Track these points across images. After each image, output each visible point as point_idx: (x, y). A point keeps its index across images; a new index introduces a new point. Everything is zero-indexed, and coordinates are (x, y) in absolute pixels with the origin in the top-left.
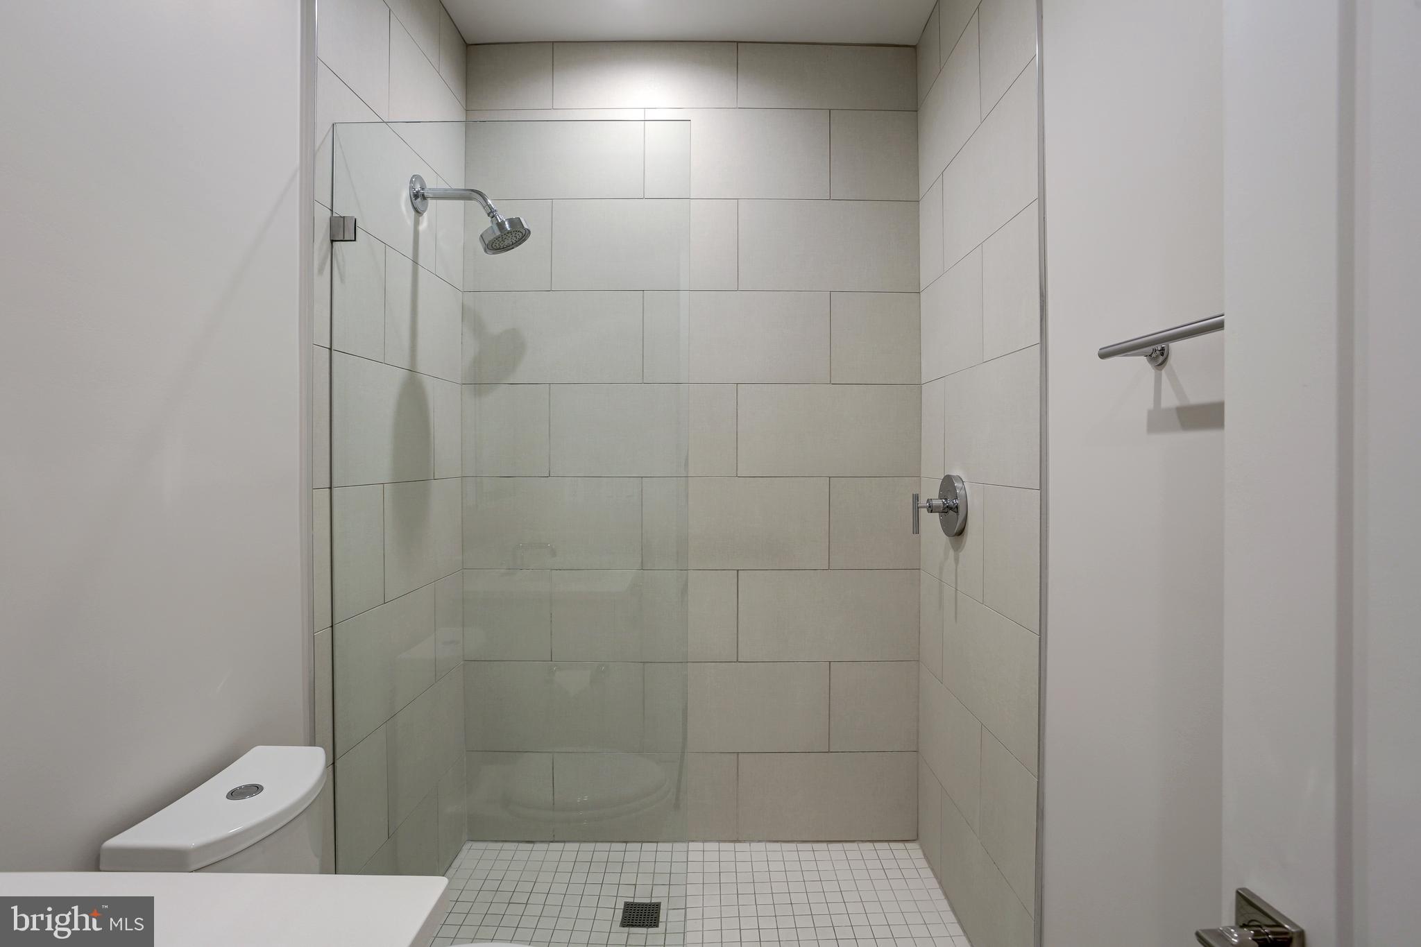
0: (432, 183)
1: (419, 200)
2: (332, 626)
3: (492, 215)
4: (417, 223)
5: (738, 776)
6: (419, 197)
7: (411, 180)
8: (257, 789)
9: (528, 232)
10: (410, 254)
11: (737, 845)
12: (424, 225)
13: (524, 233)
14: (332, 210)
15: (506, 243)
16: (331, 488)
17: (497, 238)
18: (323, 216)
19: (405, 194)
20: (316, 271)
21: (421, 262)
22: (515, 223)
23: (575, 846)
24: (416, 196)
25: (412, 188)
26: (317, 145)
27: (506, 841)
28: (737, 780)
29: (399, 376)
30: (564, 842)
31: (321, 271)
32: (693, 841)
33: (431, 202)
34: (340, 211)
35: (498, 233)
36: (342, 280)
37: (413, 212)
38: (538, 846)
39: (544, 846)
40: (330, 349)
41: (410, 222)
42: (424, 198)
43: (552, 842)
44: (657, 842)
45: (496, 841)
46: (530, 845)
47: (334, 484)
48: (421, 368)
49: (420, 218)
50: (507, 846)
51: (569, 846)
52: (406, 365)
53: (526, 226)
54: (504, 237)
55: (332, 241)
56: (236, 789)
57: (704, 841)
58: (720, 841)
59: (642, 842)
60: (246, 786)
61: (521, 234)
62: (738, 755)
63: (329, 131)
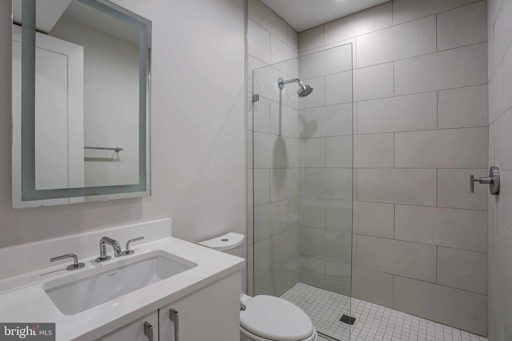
0: (285, 79)
1: (281, 85)
2: (253, 206)
3: (301, 85)
4: (281, 92)
5: (394, 284)
6: (281, 84)
7: (279, 79)
8: (227, 240)
9: (312, 89)
10: (278, 101)
11: (393, 310)
12: (283, 91)
13: (311, 89)
14: (253, 93)
15: (305, 93)
16: (253, 169)
17: (302, 92)
18: (250, 96)
19: (277, 84)
20: (248, 111)
21: (282, 103)
22: (308, 87)
23: (332, 293)
24: (280, 84)
25: (278, 82)
26: (248, 77)
27: (310, 285)
28: (393, 285)
29: (275, 137)
30: (328, 291)
31: (250, 110)
32: (375, 304)
33: (285, 85)
34: (255, 93)
35: (302, 90)
36: (256, 112)
37: (279, 89)
38: (320, 289)
39: (322, 290)
40: (253, 131)
41: (278, 92)
42: (283, 84)
43: (324, 289)
44: (361, 300)
45: (307, 284)
46: (317, 289)
47: (254, 168)
48: (283, 134)
49: (282, 90)
50: (310, 286)
51: (329, 292)
52: (278, 134)
53: (311, 87)
54: (304, 92)
55: (253, 102)
56: (223, 239)
57: (379, 305)
58: (385, 307)
59: (355, 298)
60: (225, 239)
61: (309, 90)
62: (394, 276)
63: (251, 73)
